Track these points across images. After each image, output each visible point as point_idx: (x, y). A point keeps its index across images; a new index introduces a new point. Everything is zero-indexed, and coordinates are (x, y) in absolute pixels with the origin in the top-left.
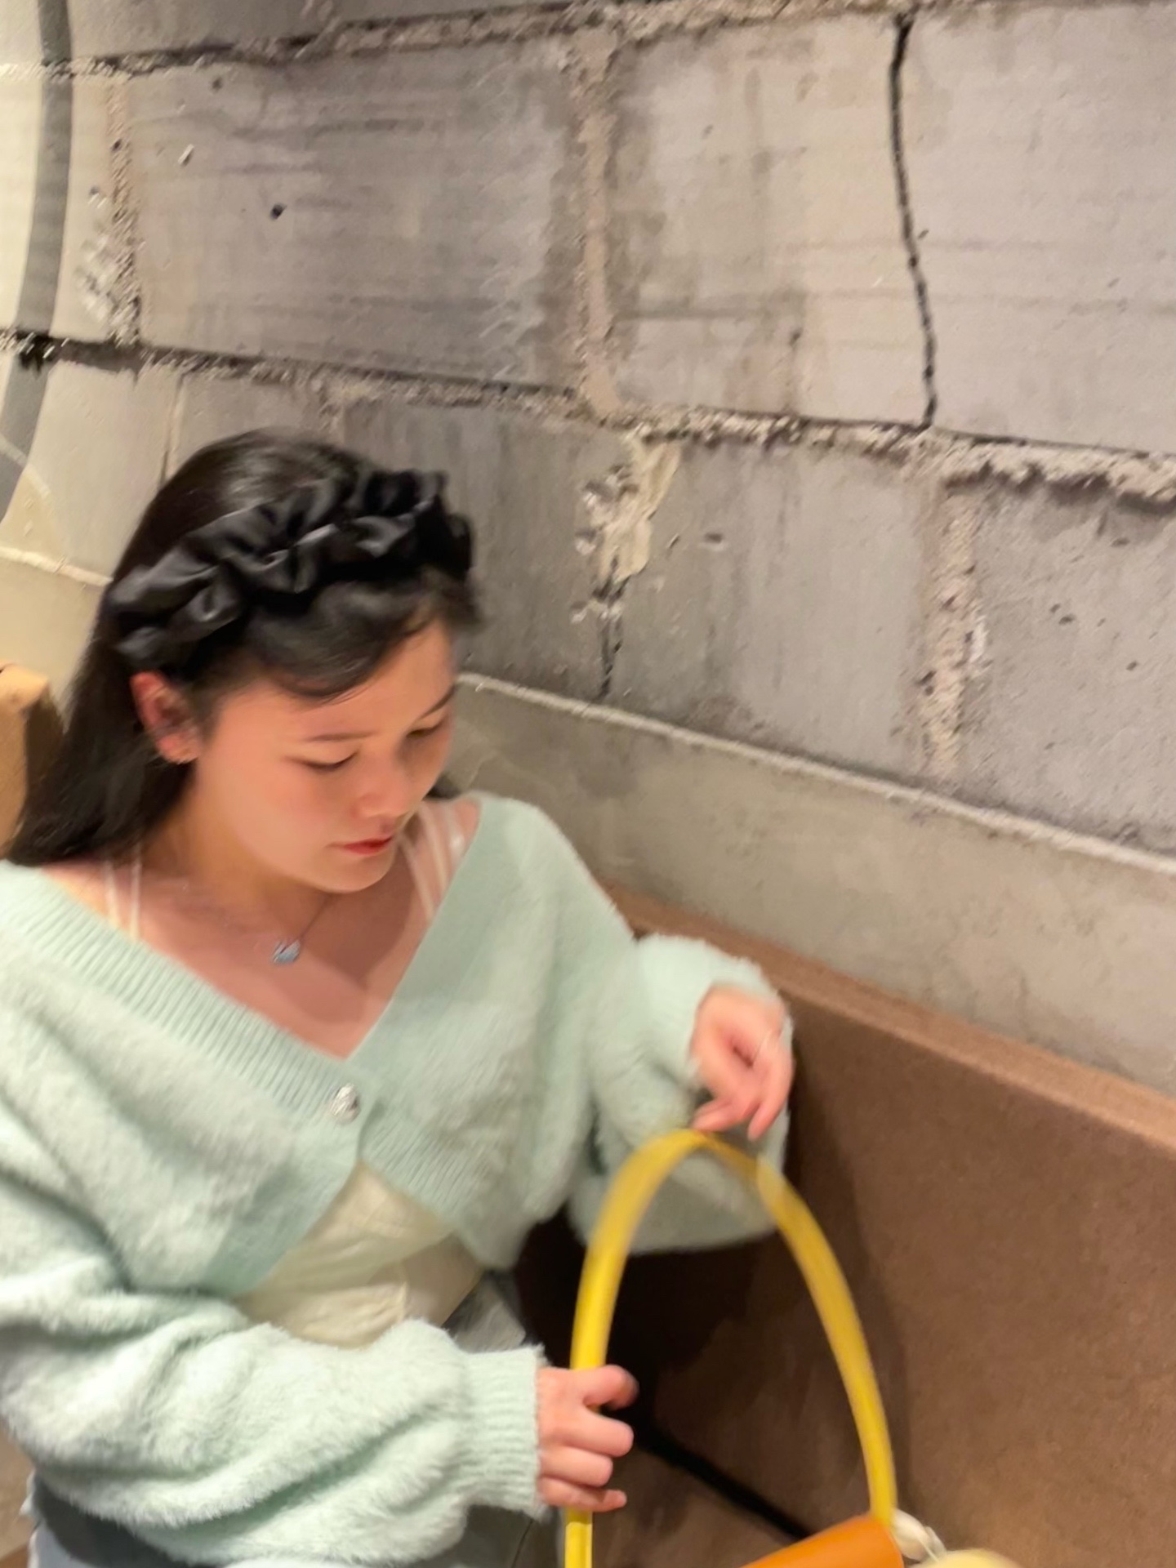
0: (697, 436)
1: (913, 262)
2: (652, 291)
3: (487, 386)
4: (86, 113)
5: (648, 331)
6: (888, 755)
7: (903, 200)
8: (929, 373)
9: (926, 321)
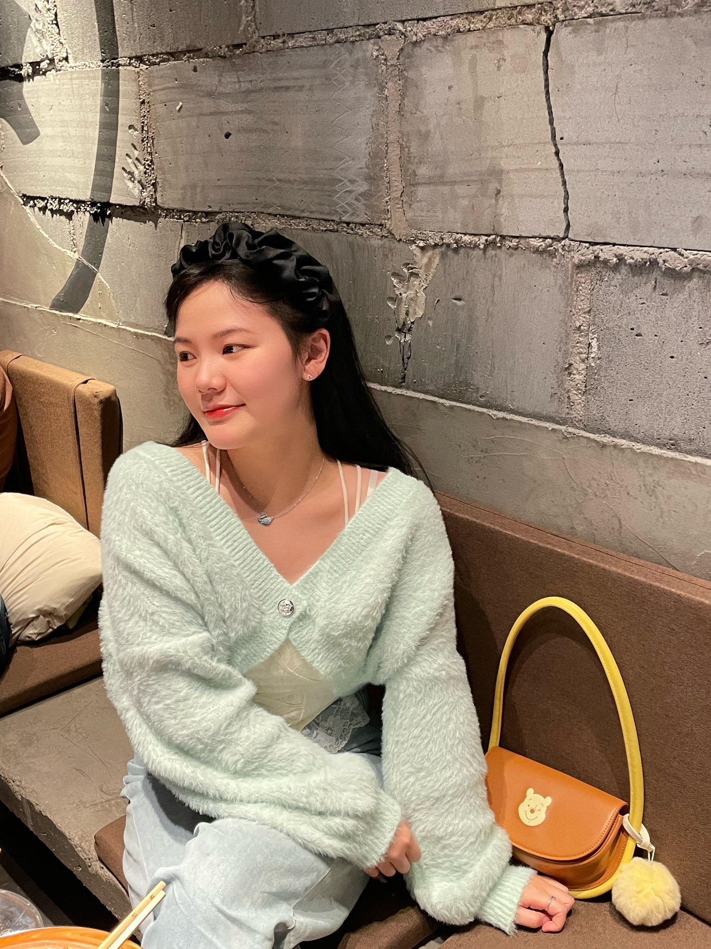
0: (448, 245)
1: (557, 153)
2: (423, 171)
3: (338, 223)
4: (126, 86)
5: (422, 192)
6: (550, 409)
7: (551, 122)
8: (566, 210)
9: (564, 183)
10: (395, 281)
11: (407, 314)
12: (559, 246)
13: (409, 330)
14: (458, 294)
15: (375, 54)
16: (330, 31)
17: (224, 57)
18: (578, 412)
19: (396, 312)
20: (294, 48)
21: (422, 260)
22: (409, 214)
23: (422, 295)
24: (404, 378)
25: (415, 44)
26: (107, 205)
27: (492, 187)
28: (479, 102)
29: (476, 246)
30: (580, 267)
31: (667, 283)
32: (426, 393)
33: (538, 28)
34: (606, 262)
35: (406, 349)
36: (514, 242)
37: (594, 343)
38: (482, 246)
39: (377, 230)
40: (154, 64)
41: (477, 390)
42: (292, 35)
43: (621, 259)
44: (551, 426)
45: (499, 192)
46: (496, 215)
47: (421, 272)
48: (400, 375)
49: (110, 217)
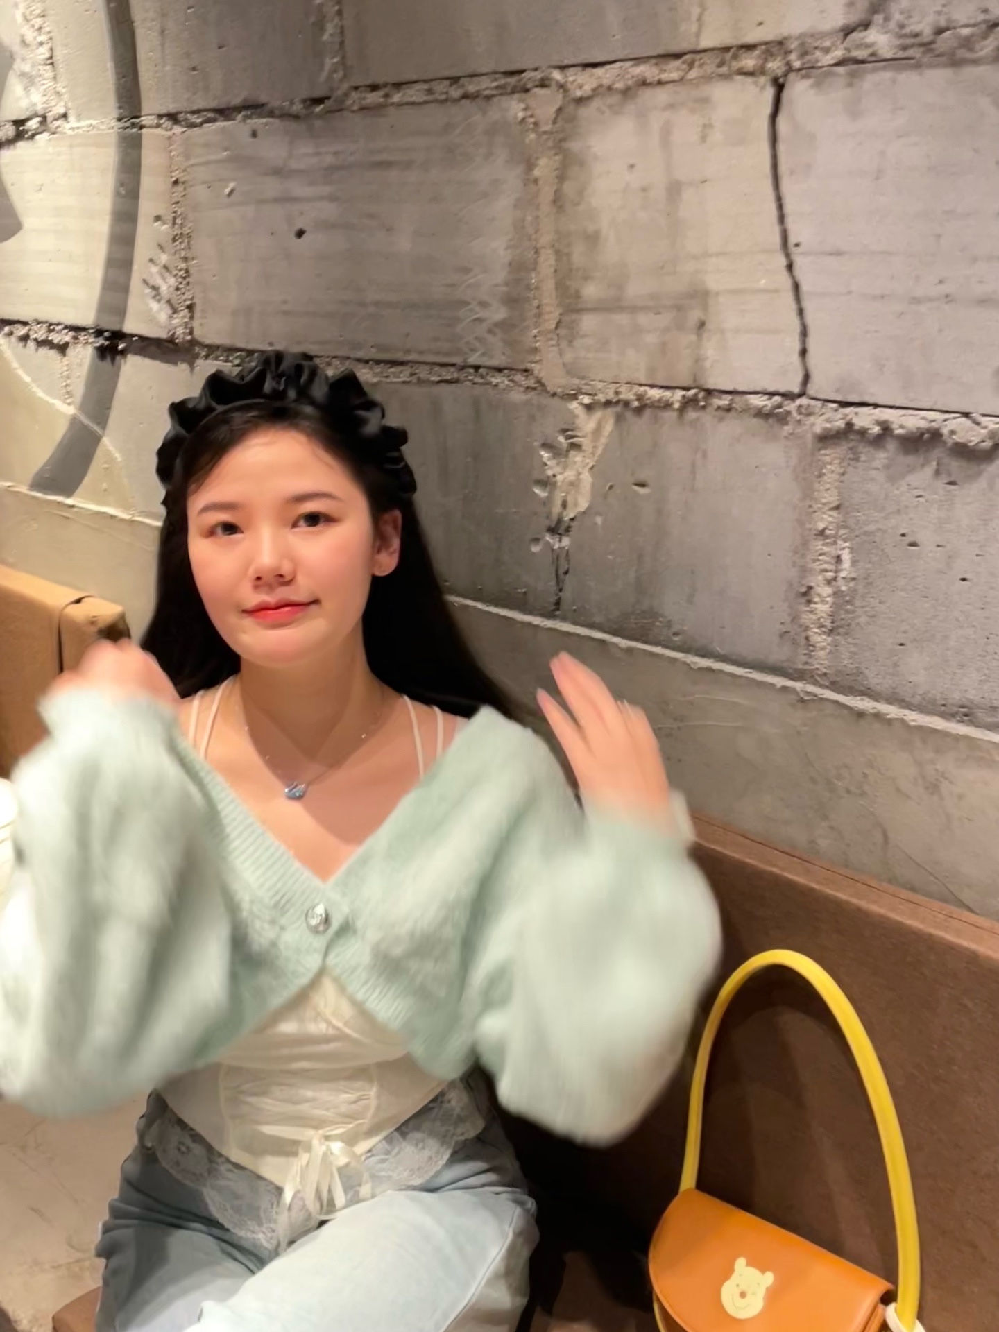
0: (627, 404)
1: (790, 267)
2: (591, 291)
3: (463, 368)
4: (151, 157)
5: (588, 322)
6: (779, 654)
7: (782, 218)
8: (803, 352)
9: (801, 312)
10: (545, 455)
11: (564, 505)
12: (791, 406)
13: (568, 530)
14: (642, 476)
15: (521, 115)
16: (455, 80)
17: (296, 117)
18: (821, 660)
19: (547, 502)
20: (400, 105)
21: (587, 424)
22: (569, 356)
23: (587, 478)
24: (558, 603)
25: (580, 101)
26: (118, 335)
27: (694, 315)
28: (674, 190)
29: (667, 405)
30: (827, 438)
31: (955, 465)
32: (591, 626)
33: (762, 80)
34: (863, 432)
35: (562, 562)
36: (724, 401)
37: (846, 556)
38: (677, 405)
39: (519, 377)
40: (193, 125)
41: (669, 624)
42: (398, 86)
43: (886, 428)
44: (779, 681)
45: (702, 324)
46: (698, 360)
47: (586, 443)
48: (553, 599)
49: (123, 353)
